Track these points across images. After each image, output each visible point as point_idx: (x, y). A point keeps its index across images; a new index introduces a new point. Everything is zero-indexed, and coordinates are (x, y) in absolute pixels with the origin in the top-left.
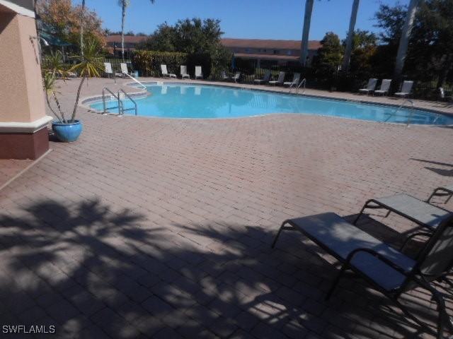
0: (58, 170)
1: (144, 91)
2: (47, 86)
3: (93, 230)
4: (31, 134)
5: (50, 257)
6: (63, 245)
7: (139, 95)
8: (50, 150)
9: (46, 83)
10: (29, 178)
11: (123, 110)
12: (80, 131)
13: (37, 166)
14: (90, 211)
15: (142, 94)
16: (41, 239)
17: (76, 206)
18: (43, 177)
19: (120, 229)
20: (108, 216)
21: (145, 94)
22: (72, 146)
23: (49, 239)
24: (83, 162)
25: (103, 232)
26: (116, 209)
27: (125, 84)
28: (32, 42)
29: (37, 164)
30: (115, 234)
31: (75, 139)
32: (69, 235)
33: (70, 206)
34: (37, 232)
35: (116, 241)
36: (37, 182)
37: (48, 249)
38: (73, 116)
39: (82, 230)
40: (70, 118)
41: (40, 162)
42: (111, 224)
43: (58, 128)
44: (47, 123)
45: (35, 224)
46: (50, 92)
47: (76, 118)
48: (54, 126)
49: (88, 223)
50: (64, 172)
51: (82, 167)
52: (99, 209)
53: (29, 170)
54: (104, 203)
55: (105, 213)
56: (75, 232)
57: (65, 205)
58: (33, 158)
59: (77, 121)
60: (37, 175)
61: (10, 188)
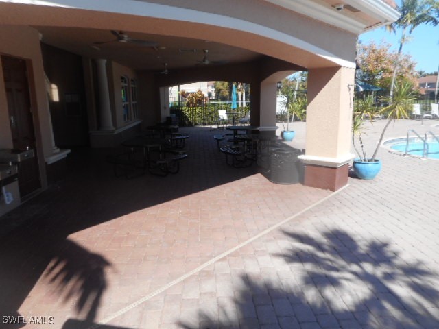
0: (353, 204)
2: (355, 126)
3: (379, 271)
4: (335, 168)
5: (334, 282)
6: (349, 276)
8: (347, 186)
9: (355, 124)
10: (327, 206)
11: (428, 154)
12: (378, 170)
13: (335, 197)
14: (379, 252)
16: (329, 263)
17: (365, 242)
18: (338, 207)
19: (407, 279)
20: (397, 262)
22: (368, 184)
23: (336, 266)
24: (377, 201)
25: (389, 277)
26: (407, 256)
27: (433, 126)
29: (336, 195)
30: (402, 283)
31: (373, 177)
32: (355, 268)
33: (359, 240)
34: (327, 256)
35: (401, 289)
36: (332, 211)
37: (334, 274)
38: (374, 156)
39: (368, 267)
40: (370, 158)
41: (338, 194)
42: (399, 272)
43: (357, 165)
44: (349, 161)
45: (327, 248)
46: (357, 133)
47: (376, 158)
48: (355, 163)
49: (376, 263)
50: (357, 207)
51: (376, 206)
52: (389, 251)
53: (328, 200)
54: (394, 247)
55: (394, 258)
56: (361, 267)
57: (356, 238)
58: (333, 190)
59: (377, 161)
60: (334, 204)
61: (311, 211)
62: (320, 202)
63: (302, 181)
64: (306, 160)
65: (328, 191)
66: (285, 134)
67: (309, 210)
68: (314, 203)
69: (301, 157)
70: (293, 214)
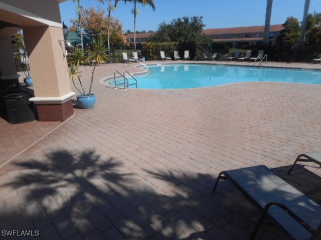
0: (75, 128)
1: (147, 70)
2: (72, 72)
3: (84, 173)
4: (60, 104)
5: (52, 192)
6: (63, 183)
7: (142, 73)
8: (74, 115)
9: (71, 70)
10: (56, 135)
11: (128, 85)
12: (94, 101)
13: (63, 126)
14: (87, 159)
15: (145, 73)
16: (51, 178)
17: (79, 155)
18: (64, 134)
19: (103, 173)
20: (98, 163)
21: (147, 72)
23: (55, 178)
24: (93, 123)
25: (91, 175)
26: (104, 158)
27: (134, 67)
28: (61, 44)
29: (64, 124)
30: (99, 176)
31: (92, 107)
32: (69, 176)
33: (75, 155)
34: (50, 173)
35: (99, 182)
36: (59, 137)
37: (53, 185)
38: (90, 91)
39: (78, 173)
40: (88, 93)
41: (66, 123)
42: (97, 169)
43: (79, 99)
44: (73, 96)
45: (50, 167)
46: (75, 77)
47: (92, 92)
49: (83, 168)
50: (78, 130)
51: (91, 127)
52: (93, 157)
53: (57, 129)
54: (97, 153)
55: (96, 160)
56: (73, 174)
57: (72, 154)
58: (62, 121)
59: (92, 94)
60: (61, 132)
61: (43, 141)
62: (50, 132)
63: (37, 118)
64: (37, 102)
65: (59, 122)
66: (27, 80)
67: (41, 140)
68: (46, 134)
69: (31, 99)
70: (27, 146)
